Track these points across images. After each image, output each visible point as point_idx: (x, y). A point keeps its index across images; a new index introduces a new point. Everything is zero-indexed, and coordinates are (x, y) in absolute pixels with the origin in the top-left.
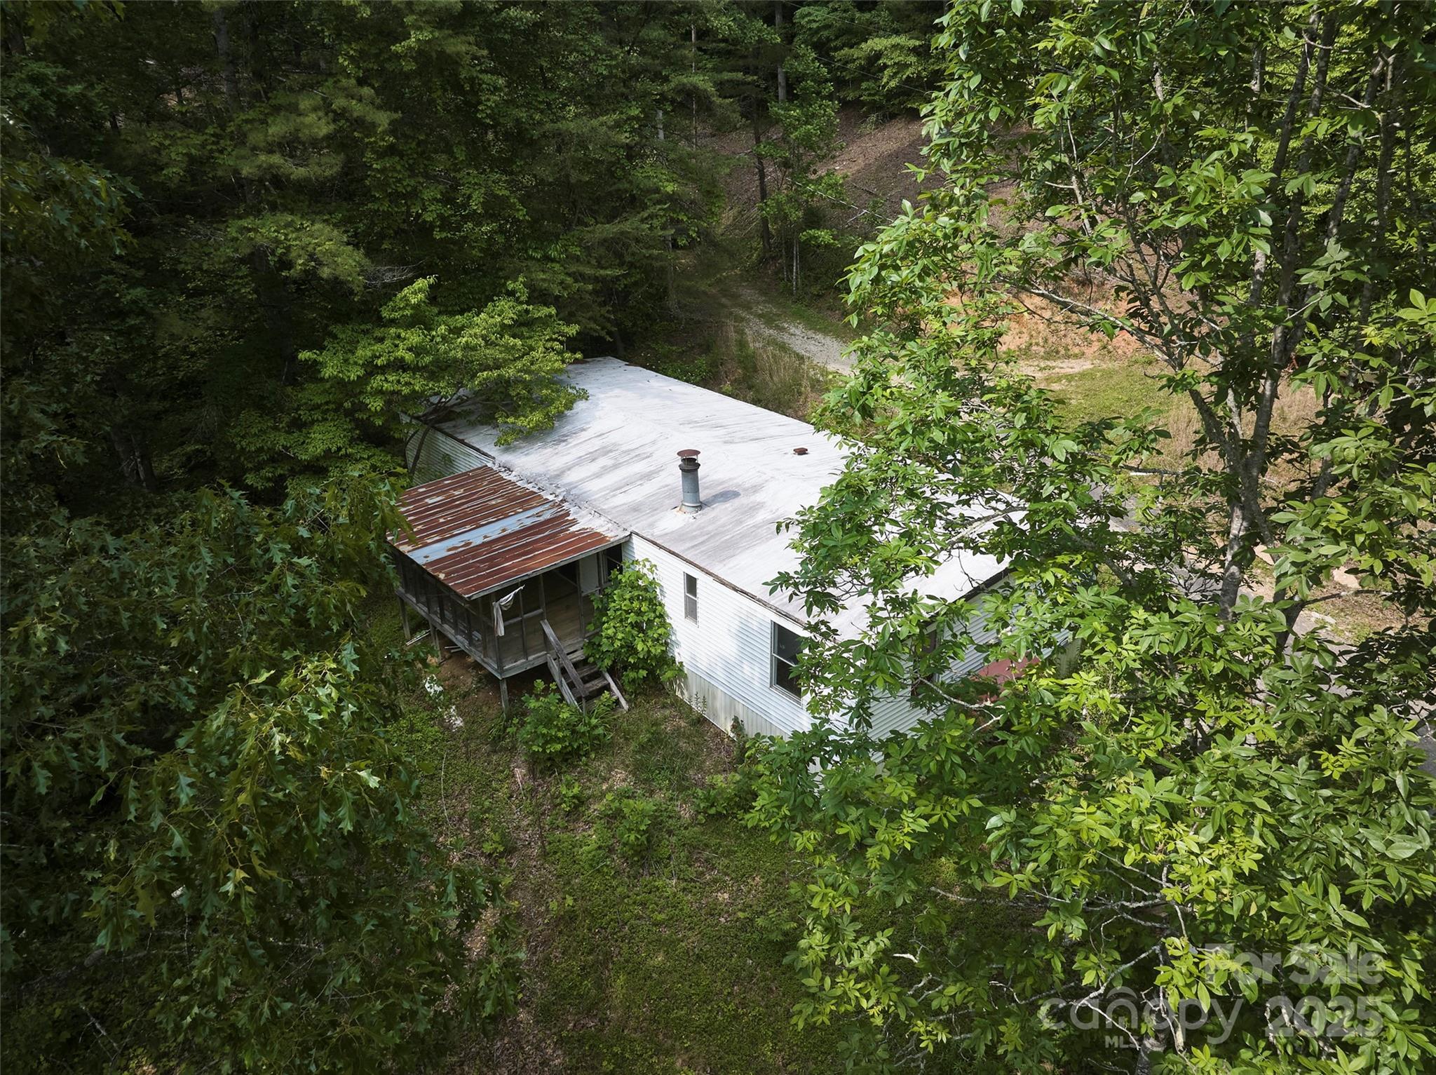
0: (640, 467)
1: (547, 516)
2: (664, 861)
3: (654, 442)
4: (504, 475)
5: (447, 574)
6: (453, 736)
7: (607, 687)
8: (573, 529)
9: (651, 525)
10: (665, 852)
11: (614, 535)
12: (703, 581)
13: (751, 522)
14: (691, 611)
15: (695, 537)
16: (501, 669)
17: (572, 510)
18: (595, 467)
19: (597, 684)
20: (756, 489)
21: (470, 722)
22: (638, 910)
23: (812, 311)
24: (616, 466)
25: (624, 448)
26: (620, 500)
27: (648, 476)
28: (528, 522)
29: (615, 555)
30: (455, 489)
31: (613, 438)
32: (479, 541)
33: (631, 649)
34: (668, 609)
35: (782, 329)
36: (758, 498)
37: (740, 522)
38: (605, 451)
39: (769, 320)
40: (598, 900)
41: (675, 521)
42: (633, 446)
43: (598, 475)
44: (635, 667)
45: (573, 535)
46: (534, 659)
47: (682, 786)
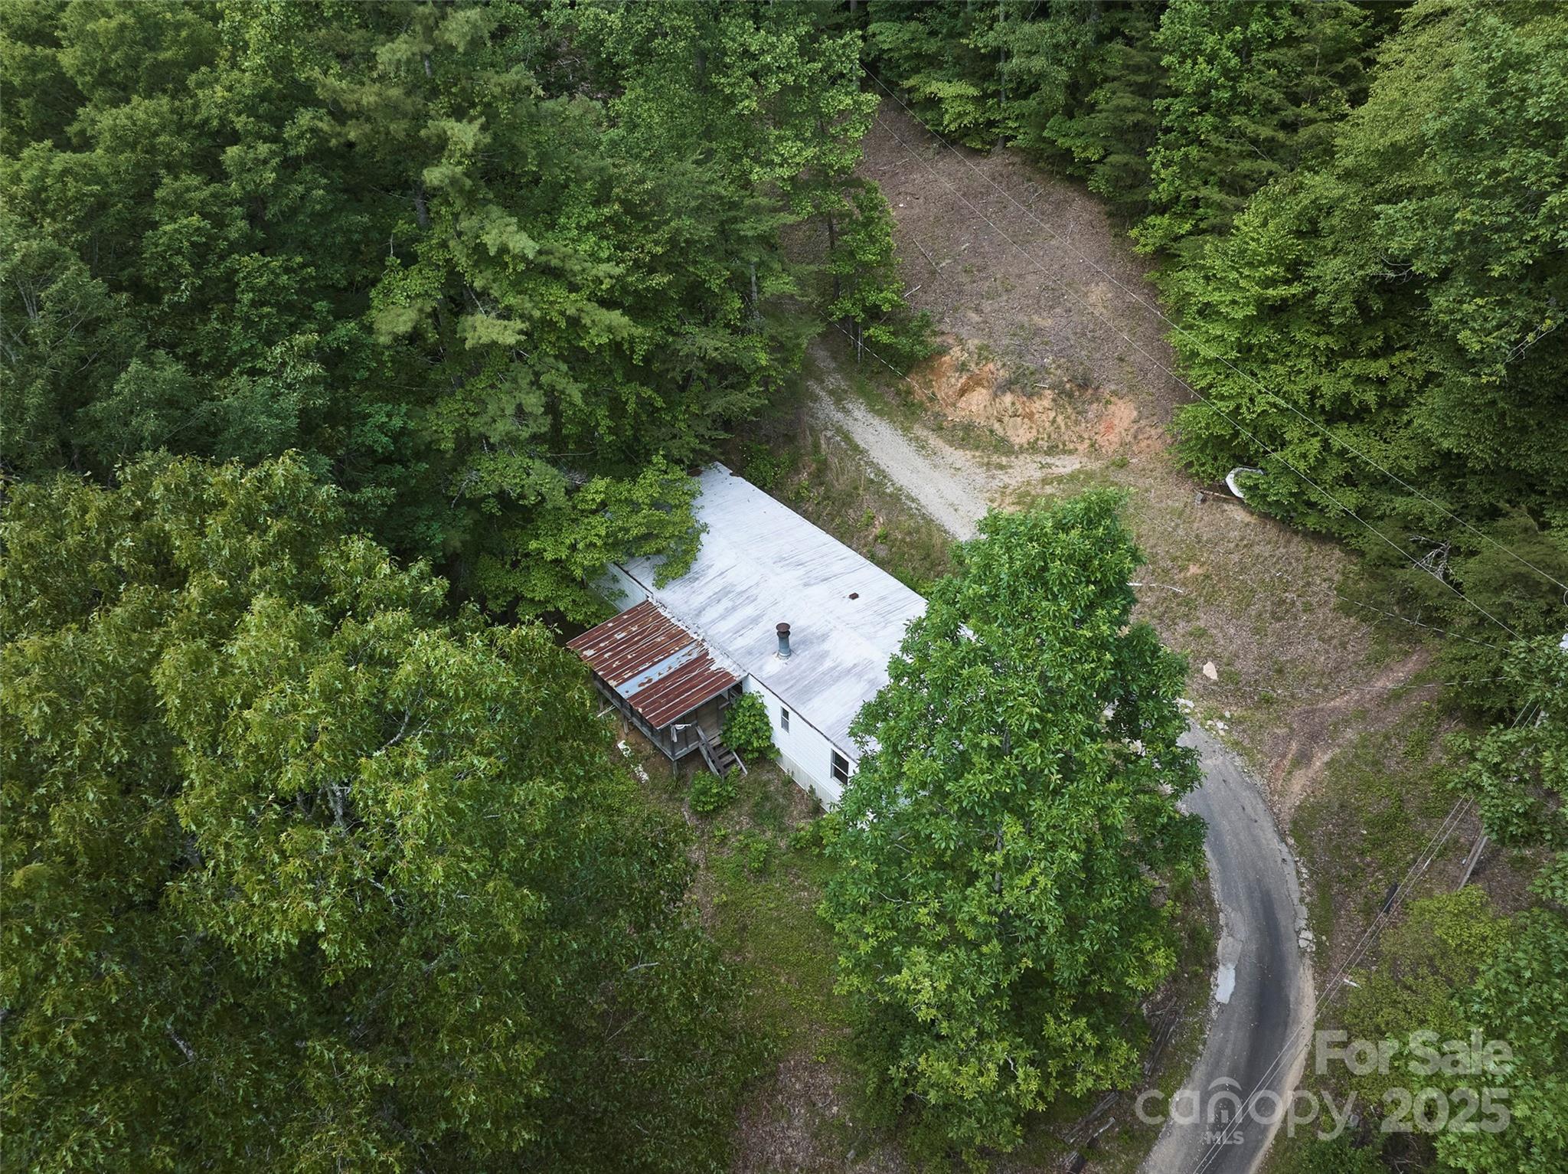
0: (749, 611)
1: (695, 656)
2: (772, 874)
3: (757, 584)
4: (660, 610)
5: (644, 708)
6: (644, 787)
7: (735, 761)
8: (713, 668)
9: (760, 668)
10: (773, 869)
11: (737, 675)
12: (791, 714)
13: (820, 669)
14: (785, 725)
15: (787, 681)
16: (673, 754)
17: (711, 650)
18: (720, 608)
19: (728, 759)
20: (824, 637)
21: (652, 778)
22: (760, 901)
23: (872, 385)
24: (734, 609)
25: (739, 589)
26: (740, 643)
27: (755, 620)
28: (684, 661)
29: (738, 688)
30: (632, 625)
31: (731, 577)
32: (656, 679)
33: (749, 742)
34: (771, 719)
35: (847, 412)
36: (826, 646)
37: (814, 669)
38: (725, 592)
39: (838, 397)
40: (739, 895)
41: (774, 665)
42: (743, 588)
43: (723, 617)
44: (752, 751)
45: (713, 674)
46: (692, 746)
47: (782, 830)
